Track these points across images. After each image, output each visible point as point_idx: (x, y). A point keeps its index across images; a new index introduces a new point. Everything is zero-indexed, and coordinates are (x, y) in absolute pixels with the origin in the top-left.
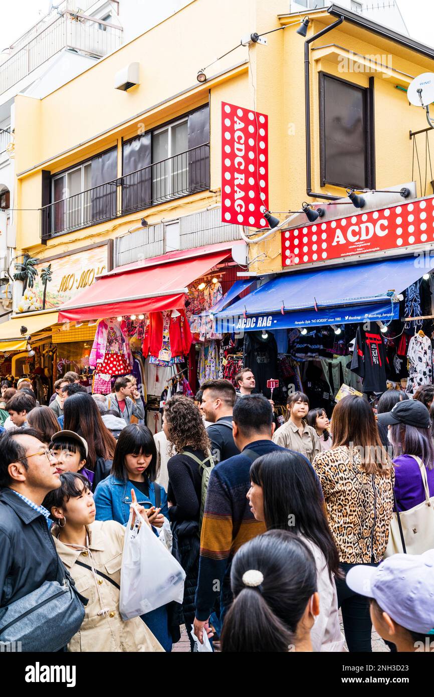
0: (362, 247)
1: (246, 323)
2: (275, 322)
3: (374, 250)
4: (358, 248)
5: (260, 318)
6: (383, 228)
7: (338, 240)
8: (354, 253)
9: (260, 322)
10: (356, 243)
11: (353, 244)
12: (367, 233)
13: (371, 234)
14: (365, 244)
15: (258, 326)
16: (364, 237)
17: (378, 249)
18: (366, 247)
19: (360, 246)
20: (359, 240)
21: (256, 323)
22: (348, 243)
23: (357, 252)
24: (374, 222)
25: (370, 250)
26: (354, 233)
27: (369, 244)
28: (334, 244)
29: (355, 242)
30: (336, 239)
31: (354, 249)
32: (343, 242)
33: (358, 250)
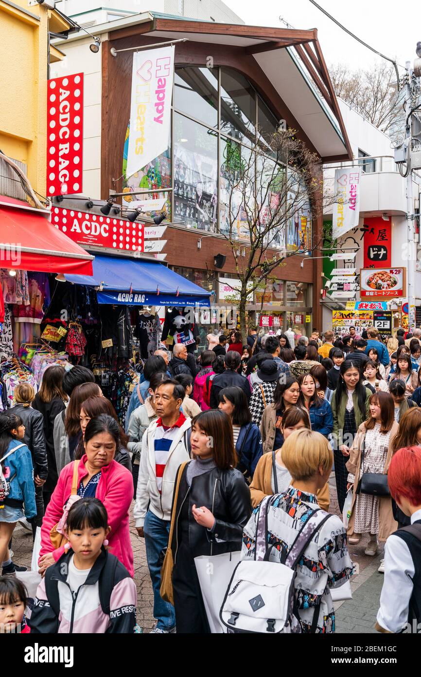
0: (92, 240)
1: (125, 298)
2: (147, 299)
3: (99, 245)
4: (89, 240)
5: (136, 295)
6: (106, 231)
7: (75, 228)
8: (86, 243)
9: (136, 298)
10: (88, 236)
11: (86, 235)
12: (96, 231)
13: (97, 233)
14: (94, 239)
15: (135, 301)
16: (93, 233)
17: (102, 245)
18: (95, 242)
19: (91, 239)
20: (90, 234)
21: (133, 298)
22: (82, 233)
23: (88, 243)
24: (101, 224)
25: (97, 244)
26: (87, 228)
27: (96, 239)
28: (72, 230)
29: (87, 234)
30: (74, 227)
31: (86, 240)
32: (79, 231)
33: (90, 242)
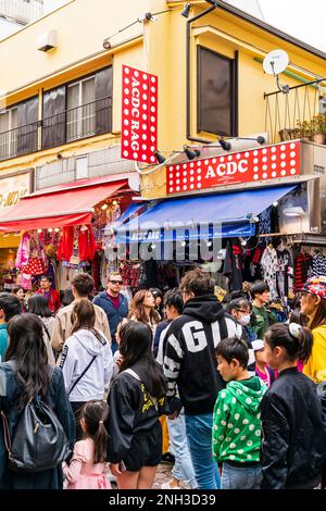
3: (237, 182)
6: (243, 166)
8: (221, 184)
11: (221, 177)
12: (232, 170)
13: (235, 171)
14: (230, 178)
16: (229, 172)
17: (240, 182)
19: (227, 179)
20: (225, 175)
22: (218, 177)
24: (237, 162)
25: (234, 182)
26: (222, 169)
27: (233, 178)
28: (207, 177)
30: (208, 174)
31: (222, 182)
32: (213, 175)
33: (225, 183)
